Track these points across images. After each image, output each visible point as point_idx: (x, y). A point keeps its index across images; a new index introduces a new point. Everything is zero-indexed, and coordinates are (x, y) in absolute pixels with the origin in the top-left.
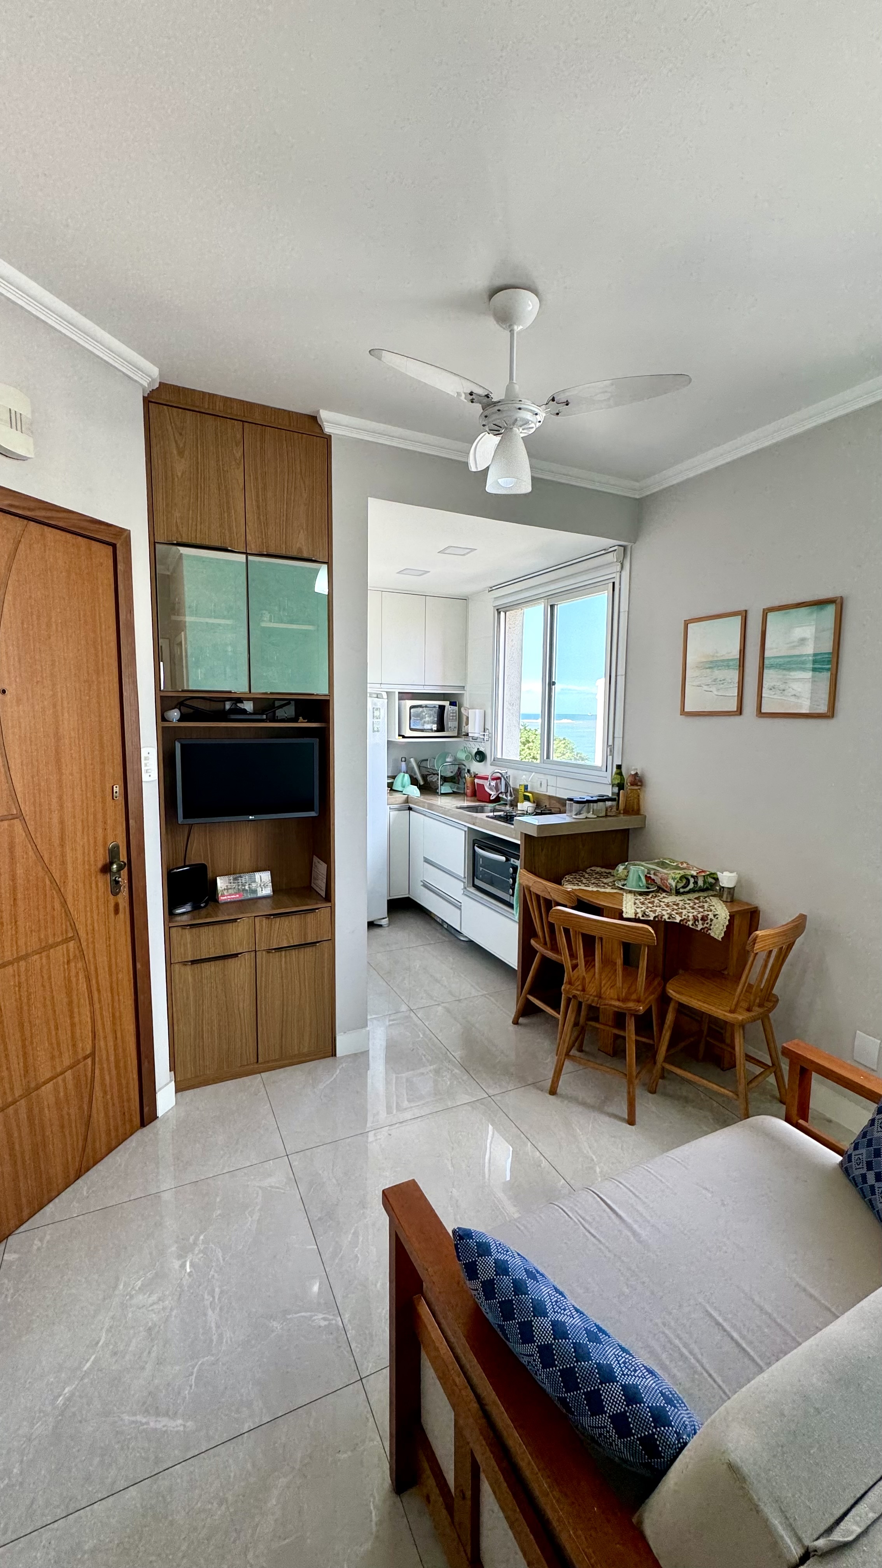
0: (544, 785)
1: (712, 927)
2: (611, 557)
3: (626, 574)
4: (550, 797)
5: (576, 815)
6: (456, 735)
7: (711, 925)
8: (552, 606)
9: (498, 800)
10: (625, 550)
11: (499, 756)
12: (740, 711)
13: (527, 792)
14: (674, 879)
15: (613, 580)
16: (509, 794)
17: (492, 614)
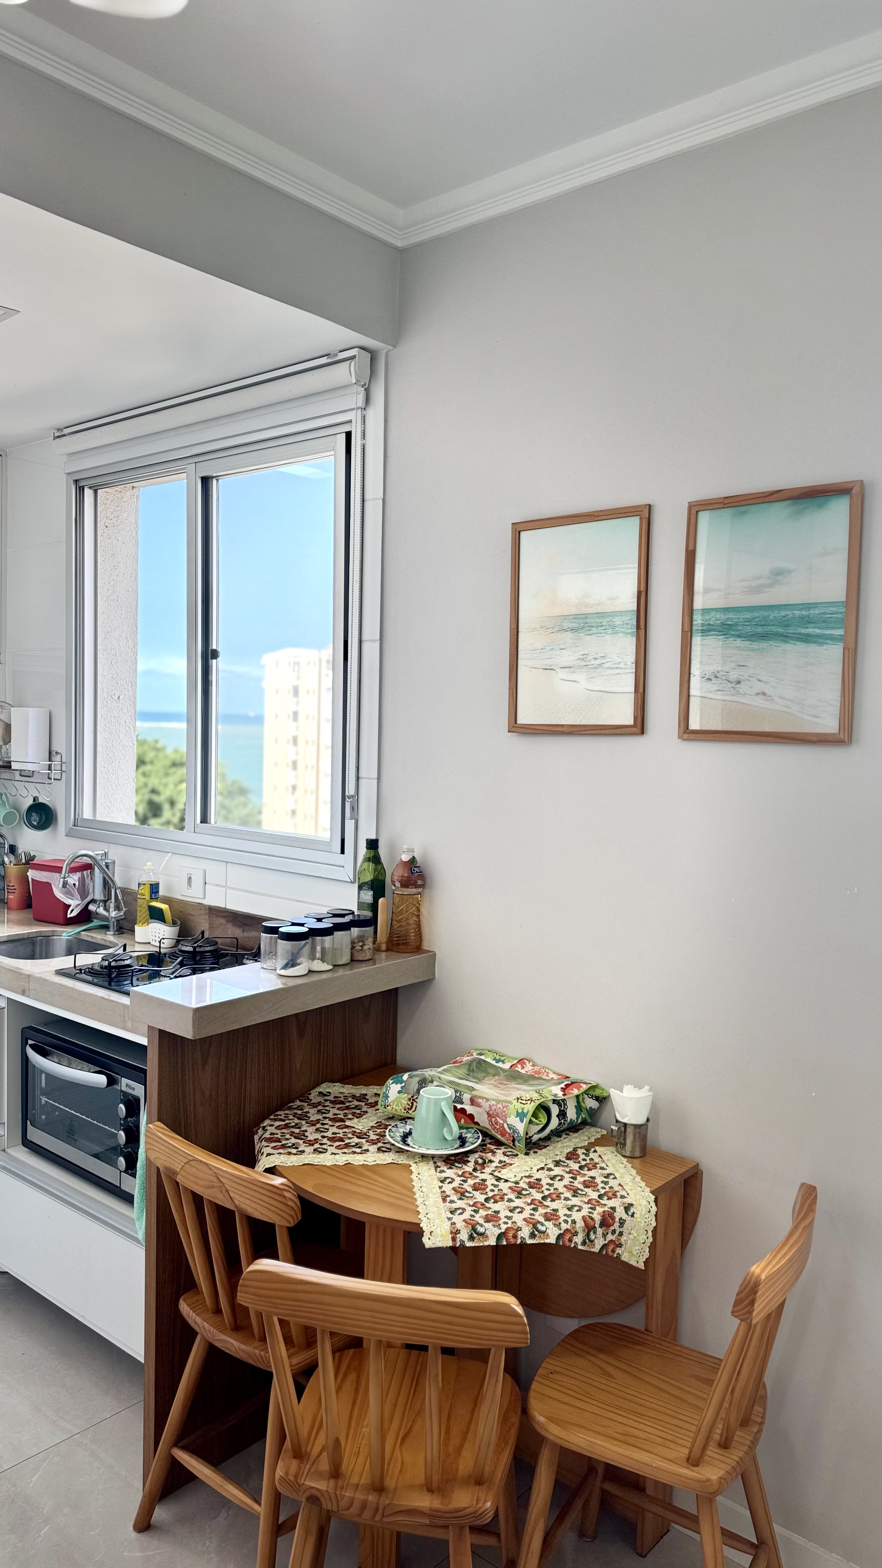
0: (197, 881)
1: (623, 1239)
2: (343, 374)
3: (376, 414)
4: (214, 912)
5: (285, 967)
7: (621, 1234)
8: (206, 481)
9: (85, 917)
10: (373, 360)
11: (87, 814)
12: (639, 726)
13: (156, 899)
14: (521, 1115)
15: (347, 428)
16: (112, 905)
17: (63, 492)
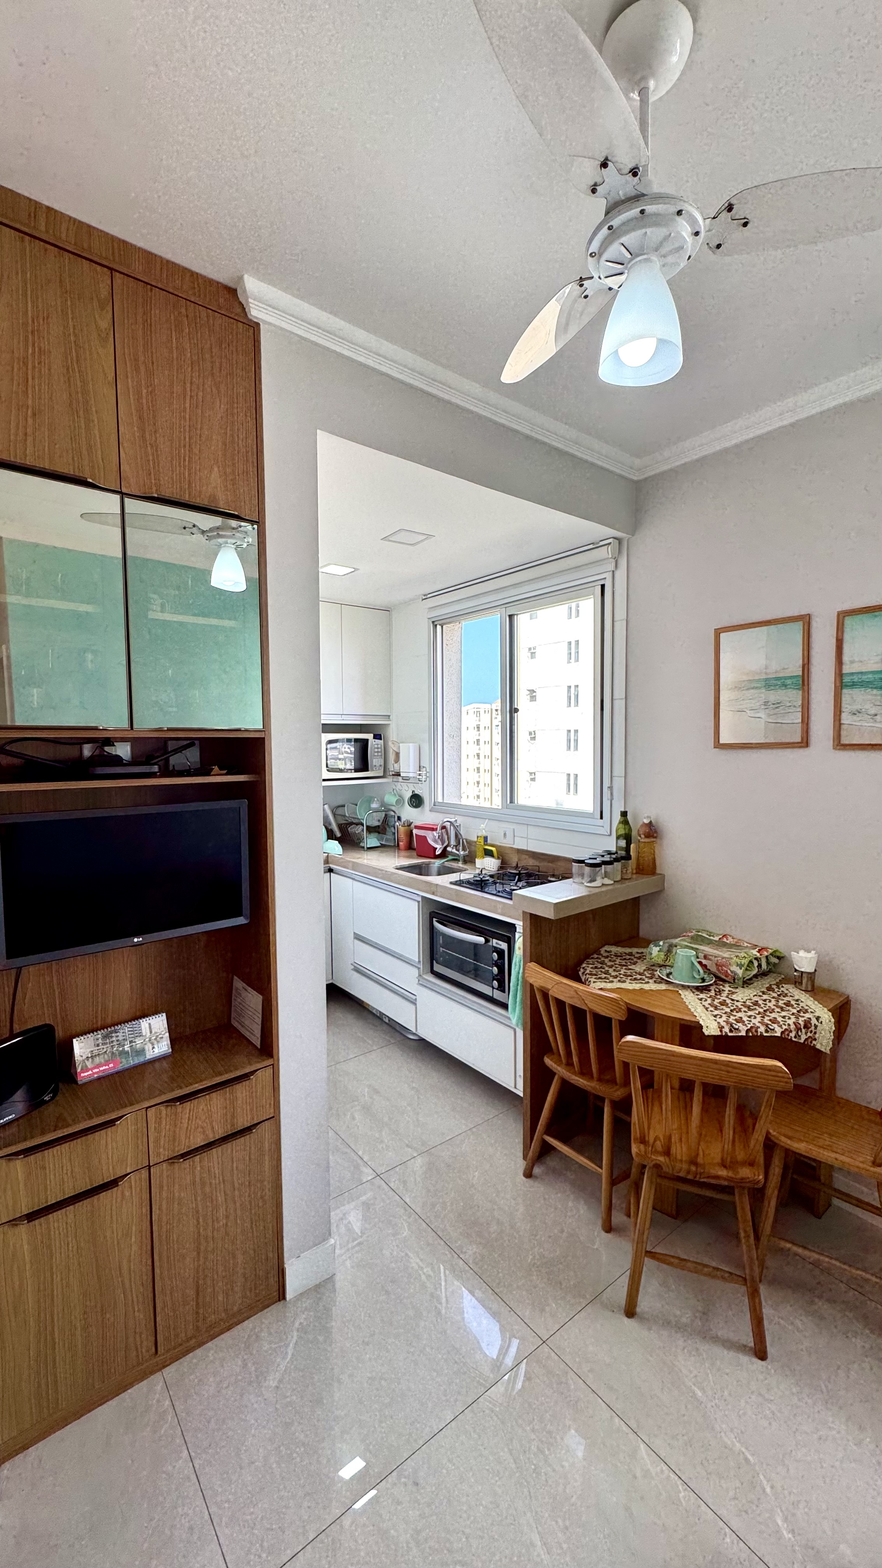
0: (510, 835)
1: (817, 1036)
2: (602, 553)
3: (621, 574)
4: (519, 851)
6: (381, 774)
7: (815, 1033)
8: (511, 617)
9: (444, 854)
10: (620, 543)
11: (440, 800)
12: (805, 742)
13: (487, 845)
14: (740, 966)
15: (602, 582)
16: (461, 848)
17: (425, 627)
